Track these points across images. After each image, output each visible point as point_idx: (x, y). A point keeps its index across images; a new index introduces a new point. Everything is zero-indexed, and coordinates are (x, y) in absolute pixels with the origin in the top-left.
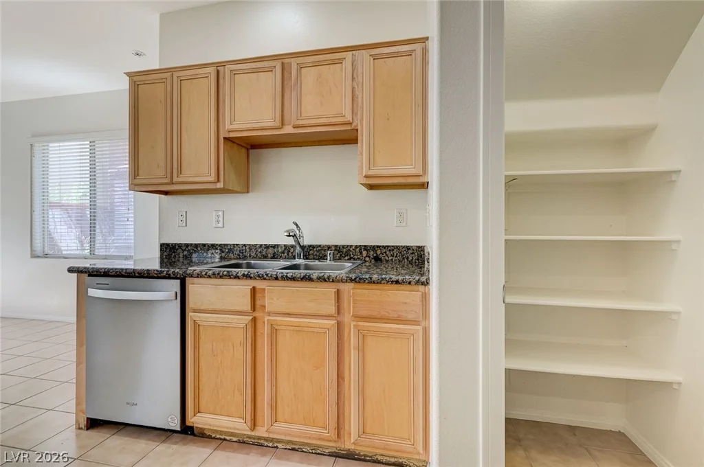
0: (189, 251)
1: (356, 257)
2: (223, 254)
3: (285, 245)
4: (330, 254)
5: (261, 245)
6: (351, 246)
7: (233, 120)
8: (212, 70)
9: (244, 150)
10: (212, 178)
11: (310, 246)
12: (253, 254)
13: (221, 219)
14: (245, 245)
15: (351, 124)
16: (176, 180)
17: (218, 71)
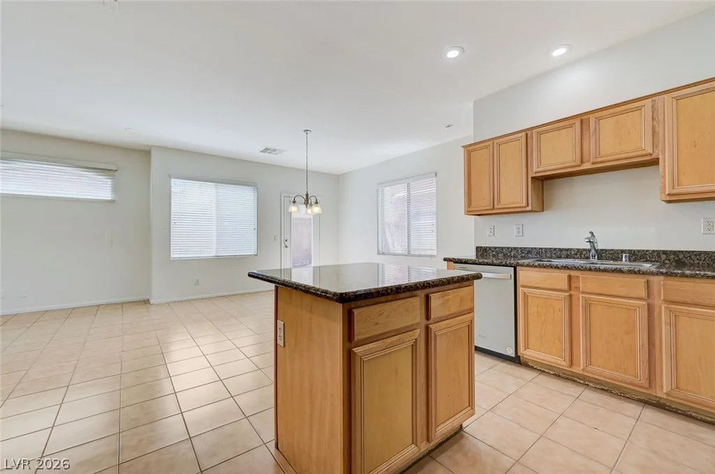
0: (497, 252)
1: (654, 260)
2: (523, 255)
3: (578, 249)
4: (626, 256)
5: (555, 249)
6: (647, 251)
7: (539, 164)
8: (523, 134)
10: (524, 204)
11: (603, 250)
13: (521, 230)
14: (541, 248)
15: (651, 155)
16: (496, 207)
17: (527, 134)
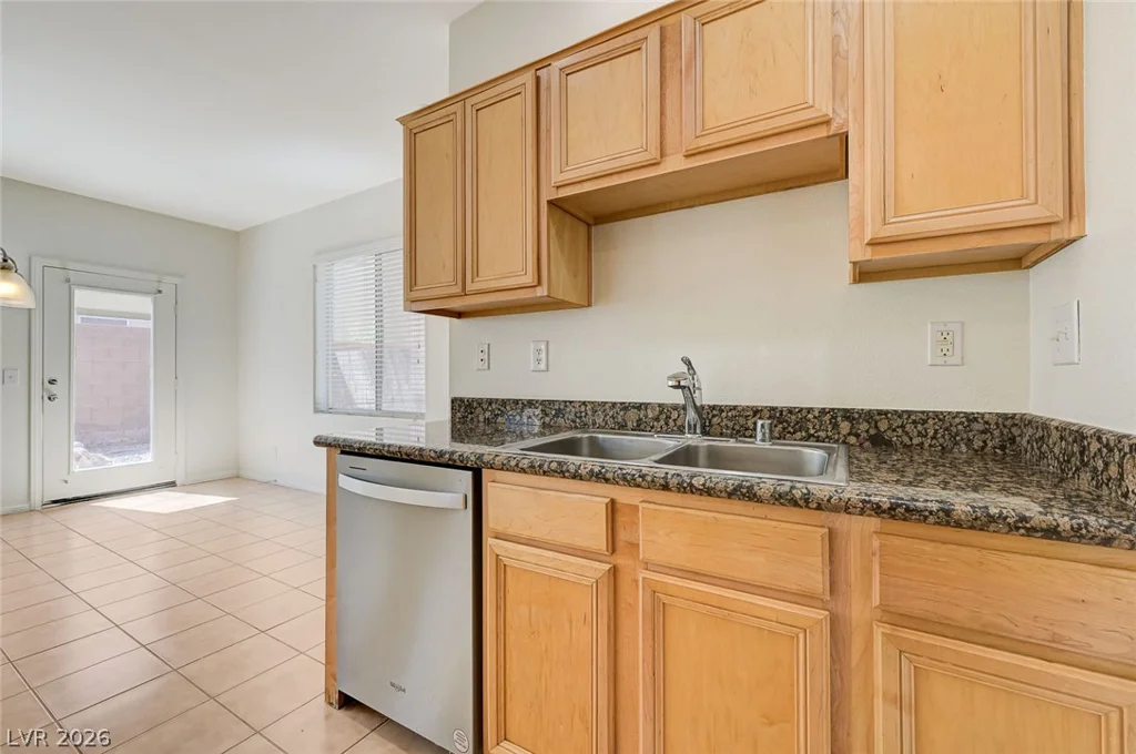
0: (492, 411)
1: (822, 434)
2: (547, 419)
3: (660, 405)
4: (763, 426)
5: (614, 404)
6: (809, 410)
7: (564, 162)
8: (528, 78)
9: (582, 229)
10: (529, 279)
11: (713, 408)
12: (599, 421)
13: (543, 356)
14: (584, 403)
16: (470, 287)
17: (538, 79)
